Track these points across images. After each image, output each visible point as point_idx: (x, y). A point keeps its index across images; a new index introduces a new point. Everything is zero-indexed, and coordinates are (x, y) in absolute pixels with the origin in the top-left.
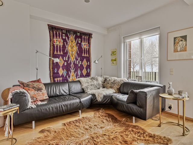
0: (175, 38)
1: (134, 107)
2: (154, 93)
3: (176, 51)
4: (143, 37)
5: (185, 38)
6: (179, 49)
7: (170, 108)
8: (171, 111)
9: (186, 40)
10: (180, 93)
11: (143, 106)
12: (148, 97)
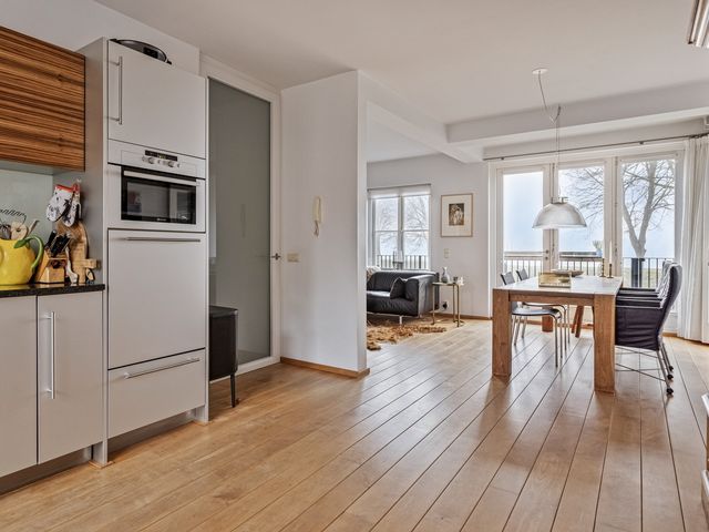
0: (450, 205)
1: (402, 304)
2: (426, 281)
3: (451, 223)
4: (404, 194)
5: (461, 206)
6: (455, 222)
7: (445, 306)
8: (446, 312)
9: (463, 210)
10: (455, 279)
11: (414, 299)
12: (420, 284)
